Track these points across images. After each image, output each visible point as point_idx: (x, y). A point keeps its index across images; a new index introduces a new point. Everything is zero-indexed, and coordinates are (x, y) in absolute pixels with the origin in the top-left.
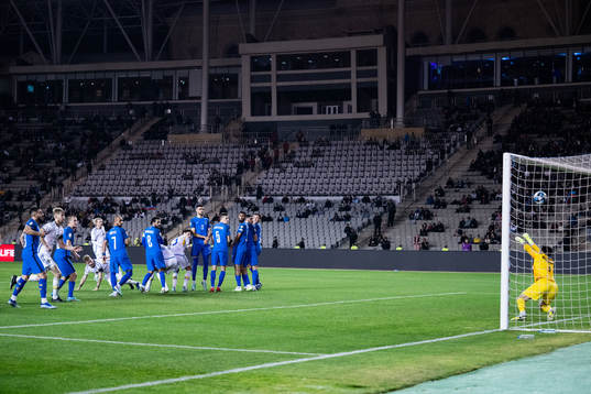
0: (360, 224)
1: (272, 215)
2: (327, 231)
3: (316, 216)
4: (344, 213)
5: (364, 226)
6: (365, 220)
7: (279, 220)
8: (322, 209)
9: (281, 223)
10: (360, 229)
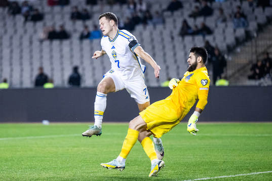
0: (230, 40)
1: (69, 27)
2: (170, 54)
3: (150, 27)
4: (200, 21)
5: (239, 42)
6: (241, 32)
7: (83, 37)
8: (160, 15)
9: (86, 42)
10: (231, 49)
